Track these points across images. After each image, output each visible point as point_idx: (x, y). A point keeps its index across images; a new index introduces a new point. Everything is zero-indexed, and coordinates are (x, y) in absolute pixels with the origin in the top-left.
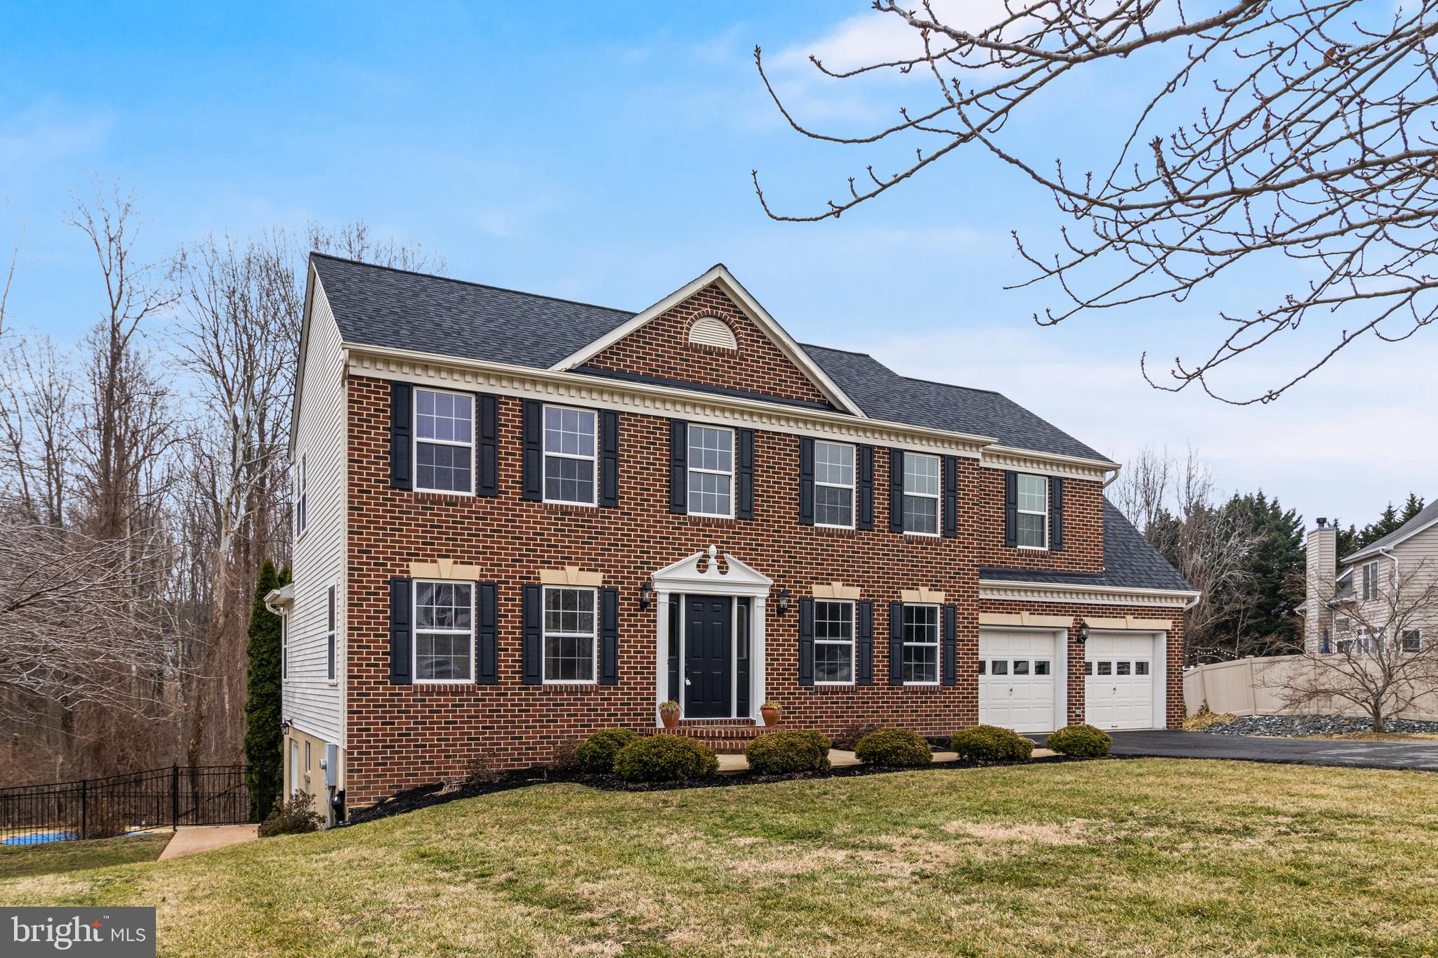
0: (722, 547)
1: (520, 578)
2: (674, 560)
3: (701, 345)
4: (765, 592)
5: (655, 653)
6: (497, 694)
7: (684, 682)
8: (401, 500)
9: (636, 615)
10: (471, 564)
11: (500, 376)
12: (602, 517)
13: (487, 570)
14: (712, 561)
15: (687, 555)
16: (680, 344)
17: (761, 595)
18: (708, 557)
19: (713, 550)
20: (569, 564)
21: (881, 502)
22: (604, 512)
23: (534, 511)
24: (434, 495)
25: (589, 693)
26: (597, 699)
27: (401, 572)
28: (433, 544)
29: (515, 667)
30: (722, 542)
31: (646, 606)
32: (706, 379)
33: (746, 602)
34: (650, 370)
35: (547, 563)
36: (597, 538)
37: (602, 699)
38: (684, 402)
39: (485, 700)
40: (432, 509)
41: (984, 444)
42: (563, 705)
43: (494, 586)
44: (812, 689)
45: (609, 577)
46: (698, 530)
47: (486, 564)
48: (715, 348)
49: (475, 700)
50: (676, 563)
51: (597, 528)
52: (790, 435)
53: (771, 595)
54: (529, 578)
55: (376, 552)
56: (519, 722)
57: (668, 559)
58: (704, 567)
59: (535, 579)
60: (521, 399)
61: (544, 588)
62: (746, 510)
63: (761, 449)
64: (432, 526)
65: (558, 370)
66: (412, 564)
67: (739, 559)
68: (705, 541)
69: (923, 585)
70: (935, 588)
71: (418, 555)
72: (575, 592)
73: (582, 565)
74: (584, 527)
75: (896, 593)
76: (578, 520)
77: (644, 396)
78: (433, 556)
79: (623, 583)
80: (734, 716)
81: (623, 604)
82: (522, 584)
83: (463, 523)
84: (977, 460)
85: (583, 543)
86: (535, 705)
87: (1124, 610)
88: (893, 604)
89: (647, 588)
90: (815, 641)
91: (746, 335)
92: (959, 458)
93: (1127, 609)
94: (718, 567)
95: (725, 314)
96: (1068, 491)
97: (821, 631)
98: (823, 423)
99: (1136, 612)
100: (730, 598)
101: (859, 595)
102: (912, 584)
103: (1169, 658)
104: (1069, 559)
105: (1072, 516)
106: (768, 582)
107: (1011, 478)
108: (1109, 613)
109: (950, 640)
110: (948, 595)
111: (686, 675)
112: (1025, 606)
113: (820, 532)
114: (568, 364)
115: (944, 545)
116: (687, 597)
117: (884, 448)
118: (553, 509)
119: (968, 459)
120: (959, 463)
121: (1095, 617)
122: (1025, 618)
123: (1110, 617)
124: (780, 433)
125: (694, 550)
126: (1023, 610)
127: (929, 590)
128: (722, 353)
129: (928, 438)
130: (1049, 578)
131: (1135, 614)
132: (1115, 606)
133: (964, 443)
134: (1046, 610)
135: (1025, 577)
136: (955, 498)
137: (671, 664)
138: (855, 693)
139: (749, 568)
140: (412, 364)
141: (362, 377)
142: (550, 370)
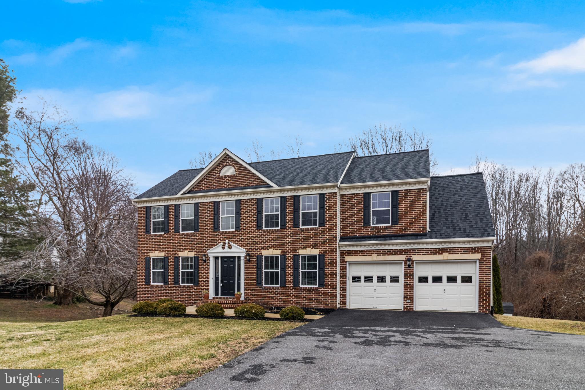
0: (230, 241)
1: (174, 255)
4: (244, 254)
6: (168, 288)
7: (220, 285)
8: (148, 237)
10: (162, 252)
11: (168, 200)
14: (227, 245)
15: (219, 244)
16: (218, 177)
17: (243, 255)
18: (226, 244)
19: (227, 241)
20: (186, 250)
21: (290, 216)
23: (177, 236)
24: (155, 235)
25: (191, 288)
27: (148, 255)
28: (154, 248)
29: (172, 280)
30: (230, 239)
31: (206, 261)
32: (225, 186)
33: (239, 258)
34: (208, 188)
35: (180, 250)
36: (193, 242)
37: (194, 290)
38: (216, 196)
39: (165, 289)
40: (154, 238)
41: (337, 186)
42: (184, 291)
43: (168, 258)
44: (262, 288)
45: (197, 253)
46: (223, 236)
47: (166, 252)
49: (163, 289)
50: (215, 247)
52: (253, 199)
53: (246, 255)
54: (176, 255)
55: (143, 251)
56: (173, 295)
58: (224, 247)
60: (174, 205)
61: (181, 258)
62: (238, 227)
63: (243, 205)
64: (154, 243)
66: (150, 253)
67: (236, 244)
68: (225, 239)
69: (308, 247)
70: (314, 248)
71: (151, 251)
72: (189, 258)
73: (189, 250)
74: (189, 239)
75: (296, 251)
76: (188, 237)
77: (205, 197)
78: (154, 251)
81: (200, 261)
82: (174, 257)
83: (161, 241)
84: (336, 193)
85: (189, 243)
86: (177, 291)
87: (442, 250)
88: (294, 256)
89: (206, 255)
90: (264, 271)
91: (238, 168)
92: (326, 193)
93: (444, 250)
94: (229, 247)
95: (231, 163)
96: (402, 196)
97: (266, 267)
98: (264, 192)
99: (451, 251)
100: (235, 257)
101: (281, 253)
102: (304, 247)
103: (480, 274)
104: (403, 228)
105: (405, 207)
106: (245, 250)
107: (367, 196)
108: (431, 252)
109: (322, 269)
110: (321, 250)
111: (221, 282)
112: (374, 252)
113: (265, 231)
114: (182, 192)
115: (319, 230)
116: (222, 257)
117: (291, 196)
118: (182, 234)
119: (331, 193)
120: (326, 196)
121: (421, 254)
122: (374, 257)
123: (431, 254)
124: (250, 199)
125: (220, 242)
126: (374, 254)
127: (312, 249)
128: (229, 176)
129: (309, 189)
130: (387, 238)
131: (450, 252)
132: (434, 248)
133: (327, 187)
134: (388, 253)
135: (372, 239)
136: (324, 210)
137: (216, 279)
138: (279, 289)
139: (238, 247)
140: (149, 201)
141: (140, 207)
142: (177, 195)
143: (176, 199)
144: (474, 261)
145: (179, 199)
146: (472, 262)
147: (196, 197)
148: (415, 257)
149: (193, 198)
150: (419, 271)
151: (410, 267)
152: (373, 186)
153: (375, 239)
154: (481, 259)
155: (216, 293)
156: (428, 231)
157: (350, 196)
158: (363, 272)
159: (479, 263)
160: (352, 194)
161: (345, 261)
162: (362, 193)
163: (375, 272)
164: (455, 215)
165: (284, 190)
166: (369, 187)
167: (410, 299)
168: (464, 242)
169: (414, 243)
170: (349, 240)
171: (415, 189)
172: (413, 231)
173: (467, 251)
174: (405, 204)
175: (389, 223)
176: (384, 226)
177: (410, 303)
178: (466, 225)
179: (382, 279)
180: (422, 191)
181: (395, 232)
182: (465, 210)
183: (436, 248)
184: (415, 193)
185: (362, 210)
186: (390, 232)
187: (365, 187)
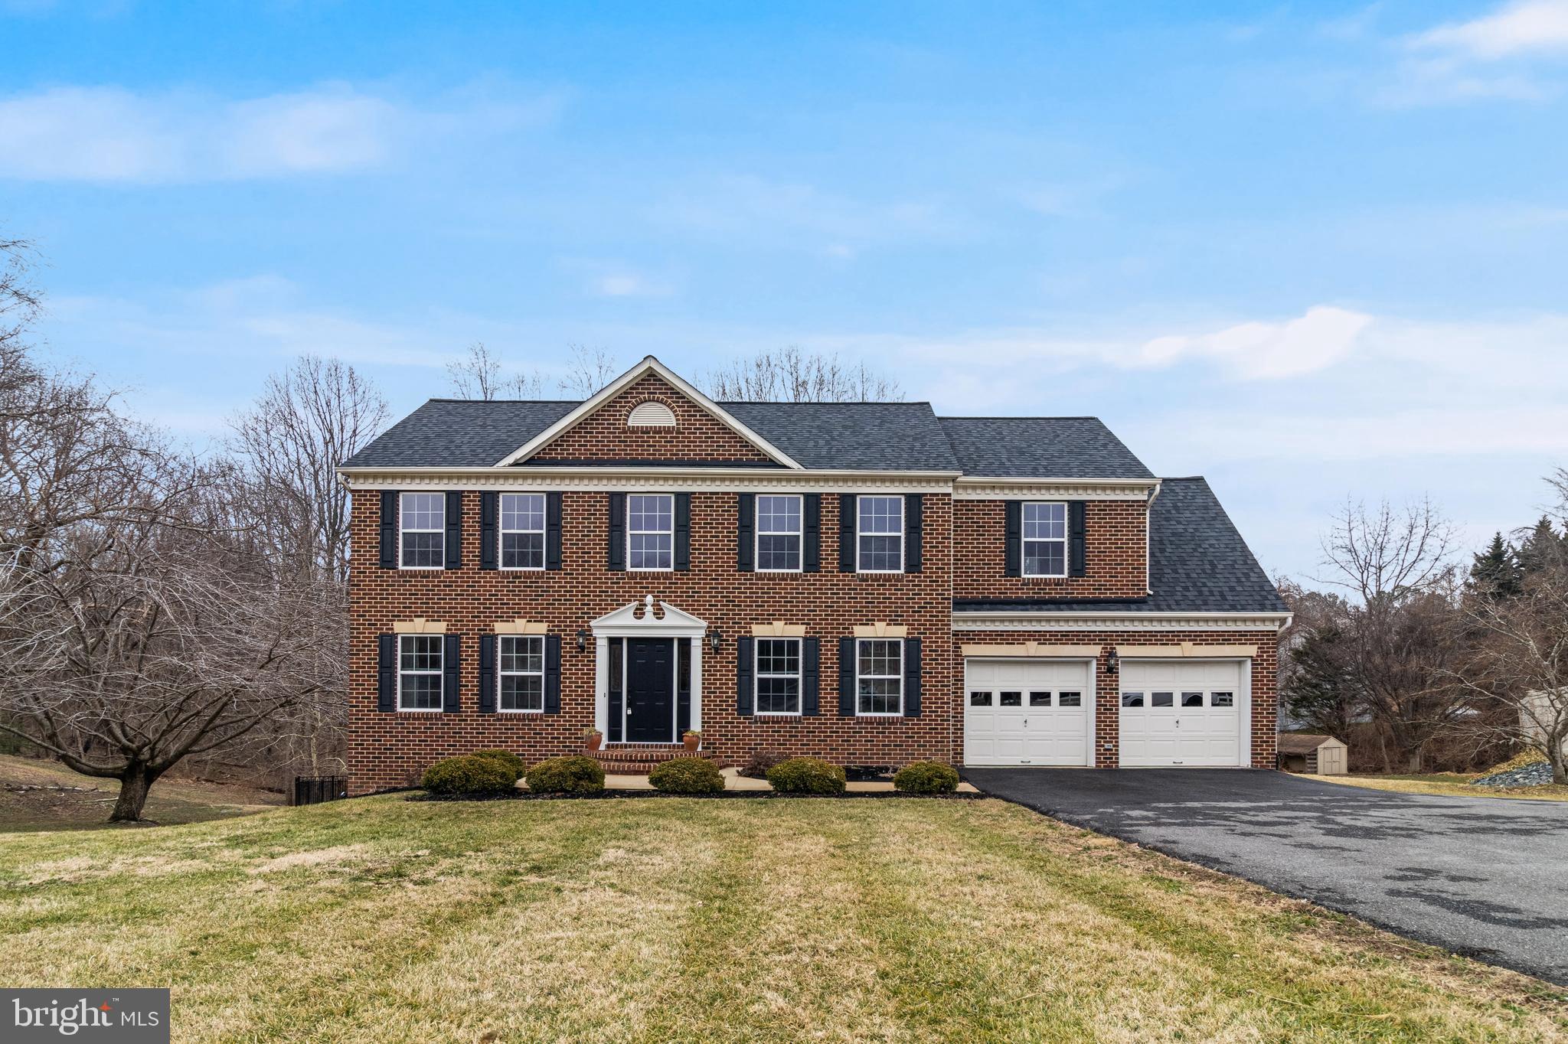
0: (659, 596)
1: (479, 630)
2: (613, 610)
3: (638, 427)
4: (702, 633)
5: (594, 687)
6: (459, 720)
7: (626, 711)
8: (387, 577)
9: (577, 657)
10: (440, 621)
11: (460, 477)
12: (547, 578)
13: (452, 625)
14: (649, 609)
15: (625, 605)
16: (619, 428)
17: (697, 637)
18: (646, 605)
19: (649, 599)
20: (519, 618)
21: (829, 544)
22: (549, 574)
23: (490, 578)
25: (535, 720)
27: (387, 629)
28: (411, 607)
29: (473, 699)
30: (658, 592)
31: (586, 647)
32: (643, 455)
33: (685, 643)
34: (591, 454)
35: (500, 618)
36: (543, 596)
37: (546, 725)
38: (619, 477)
39: (449, 724)
40: (411, 581)
41: (954, 479)
42: (513, 729)
43: (457, 637)
44: (751, 719)
45: (553, 626)
46: (635, 583)
47: (451, 621)
49: (442, 724)
50: (614, 612)
51: (543, 587)
52: (729, 493)
53: (707, 636)
54: (486, 630)
55: (369, 616)
56: (477, 742)
57: (607, 609)
58: (641, 614)
59: (490, 630)
60: (480, 492)
61: (499, 638)
62: (682, 564)
63: (697, 508)
64: (410, 594)
65: (503, 465)
66: (395, 623)
67: (675, 606)
68: (642, 592)
69: (879, 620)
70: (893, 622)
71: (399, 616)
72: (526, 640)
73: (530, 617)
74: (531, 587)
75: (848, 629)
76: (526, 583)
77: (581, 477)
78: (411, 617)
79: (566, 630)
80: (675, 742)
81: (566, 648)
82: (480, 634)
83: (433, 590)
84: (950, 495)
85: (531, 600)
86: (490, 729)
87: (1179, 636)
88: (843, 640)
89: (587, 634)
90: (757, 676)
91: (683, 411)
92: (926, 494)
93: (1184, 636)
94: (655, 614)
95: (661, 397)
96: (1093, 514)
97: (764, 666)
98: (761, 479)
99: (1197, 638)
100: (671, 640)
101: (806, 632)
102: (867, 620)
103: (1254, 688)
104: (1095, 585)
105: (1100, 539)
106: (705, 624)
107: (1013, 507)
108: (1155, 640)
109: (913, 672)
110: (912, 629)
111: (628, 706)
112: (1031, 636)
113: (760, 577)
114: (511, 459)
115: (907, 581)
116: (630, 640)
117: (833, 494)
118: (506, 575)
119: (937, 495)
120: (925, 500)
121: (1134, 644)
122: (1032, 648)
123: (1157, 644)
124: (718, 493)
125: (631, 601)
126: (1030, 640)
127: (888, 625)
128: (658, 431)
129: (883, 480)
130: (1062, 607)
131: (1196, 640)
132: (1163, 632)
133: (929, 480)
134: (1062, 640)
135: (1029, 607)
136: (920, 534)
137: (614, 696)
138: (800, 722)
139: (684, 613)
140: (394, 476)
141: (360, 491)
142: (495, 467)
143: (487, 477)
144: (1239, 662)
145: (497, 476)
146: (1233, 662)
147: (553, 477)
148: (1122, 651)
149: (544, 477)
150: (1129, 681)
151: (1111, 670)
152: (1030, 487)
153: (1036, 607)
154: (1258, 656)
155: (614, 735)
156: (1149, 595)
157: (973, 506)
158: (996, 682)
159: (1253, 664)
160: (978, 501)
161: (961, 656)
162: (1000, 501)
163: (1026, 682)
164: (1188, 563)
165: (817, 479)
166: (1021, 487)
167: (1112, 742)
168: (1225, 620)
169: (1123, 620)
170: (974, 606)
171: (1122, 501)
172: (1117, 593)
173: (1230, 640)
174: (1100, 531)
175: (1063, 573)
176: (1054, 579)
177: (1112, 750)
178: (1220, 584)
179: (1040, 698)
180: (1137, 506)
181: (1078, 593)
182: (1204, 554)
183: (1167, 632)
184: (1121, 510)
185: (1001, 539)
186: (1066, 593)
187: (1012, 487)
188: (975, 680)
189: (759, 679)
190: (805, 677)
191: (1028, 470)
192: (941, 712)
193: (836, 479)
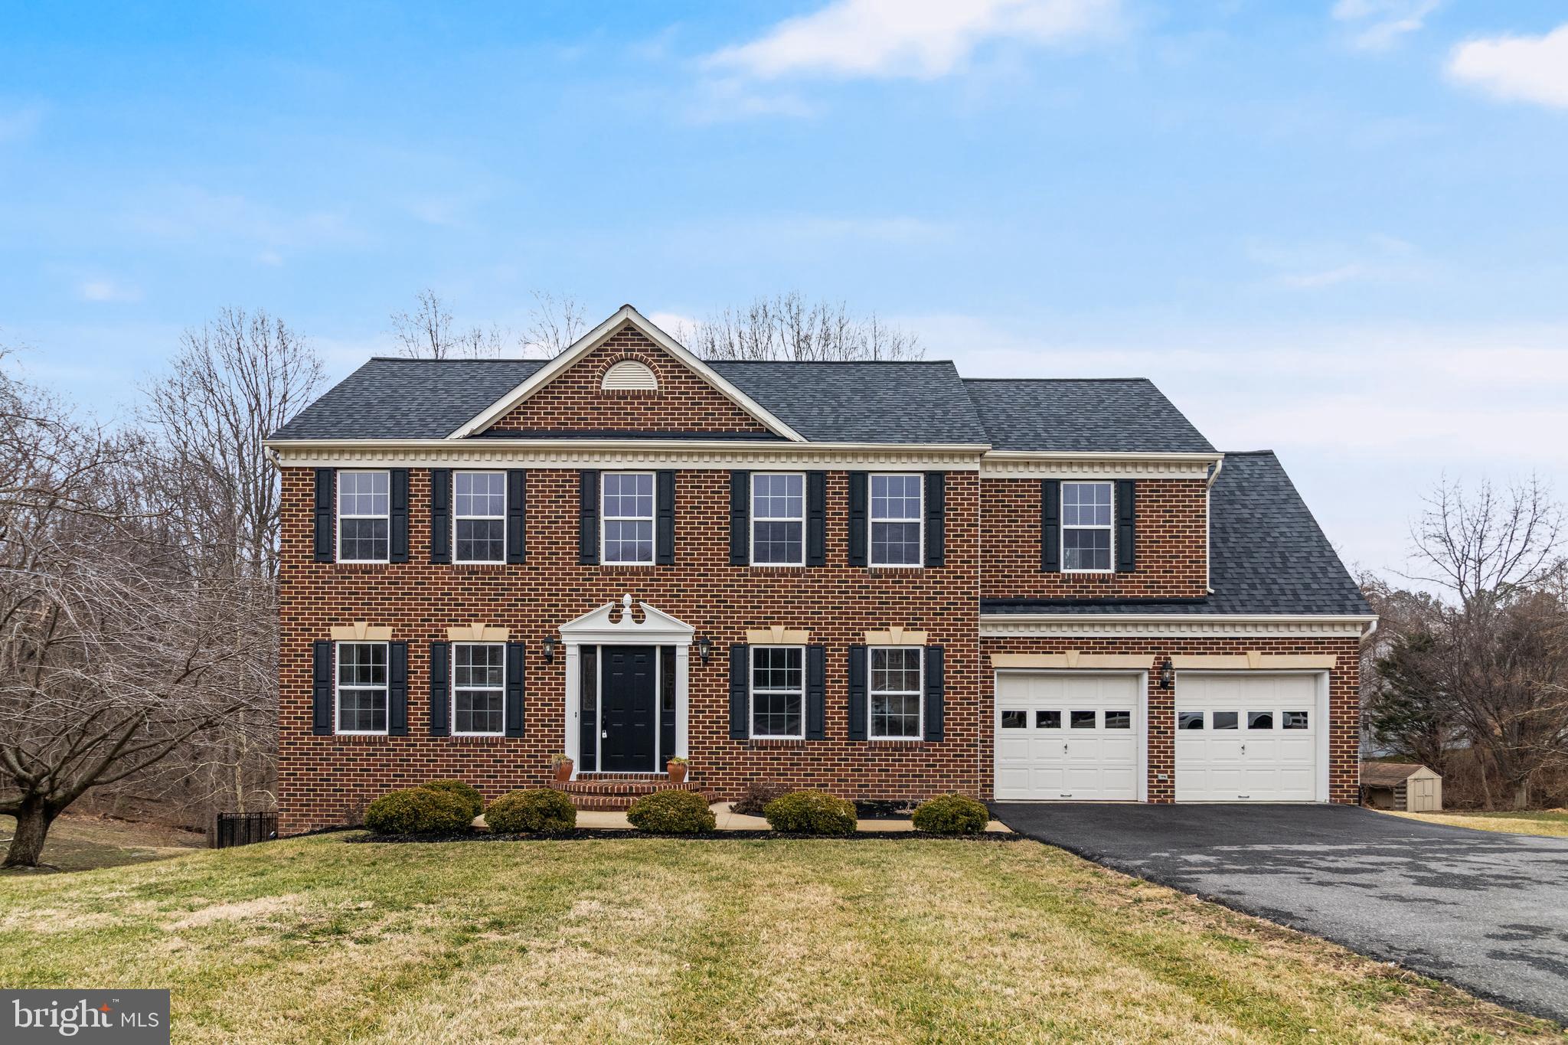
0: (639, 596)
1: (429, 635)
2: (585, 611)
3: (613, 391)
4: (688, 640)
5: (564, 705)
6: (407, 744)
7: (600, 734)
8: (323, 572)
9: (544, 668)
10: (384, 625)
11: (407, 451)
12: (509, 574)
13: (398, 630)
14: (627, 611)
15: (598, 606)
16: (591, 393)
17: (683, 644)
18: (623, 606)
19: (627, 599)
20: (476, 621)
21: (836, 533)
22: (511, 569)
23: (443, 573)
24: (351, 565)
25: (495, 745)
26: (503, 751)
27: (323, 635)
28: (351, 609)
29: (423, 719)
30: (638, 590)
31: (554, 658)
32: (620, 424)
33: (669, 652)
34: (558, 424)
35: (453, 622)
36: (503, 595)
37: (508, 751)
38: (591, 452)
39: (395, 749)
40: (350, 578)
41: (981, 454)
42: (469, 755)
43: (405, 645)
44: (746, 743)
45: (516, 632)
46: (610, 580)
47: (397, 625)
48: (629, 391)
49: (387, 749)
50: (586, 615)
51: (504, 584)
52: (719, 471)
53: (695, 643)
54: (437, 636)
55: (302, 619)
56: (427, 771)
57: (578, 611)
58: (617, 617)
59: (443, 636)
60: (429, 469)
61: (454, 645)
62: (666, 557)
63: (683, 490)
64: (350, 593)
65: (457, 437)
66: (332, 628)
67: (657, 607)
68: (619, 590)
69: (895, 625)
70: (911, 626)
71: (337, 620)
72: (484, 648)
73: (489, 621)
74: (490, 584)
75: (859, 634)
76: (484, 579)
77: (548, 451)
78: (351, 620)
79: (530, 637)
80: (657, 771)
81: (531, 657)
82: (431, 641)
83: (377, 588)
84: (976, 472)
85: (489, 600)
86: (443, 755)
87: (1245, 644)
88: (852, 648)
89: (555, 641)
90: (752, 691)
91: (666, 372)
92: (948, 472)
93: (1250, 643)
94: (633, 617)
95: (640, 354)
96: (1144, 496)
97: (761, 680)
98: (756, 454)
99: (1266, 646)
100: (653, 648)
101: (810, 639)
102: (880, 624)
103: (1333, 706)
104: (1146, 582)
105: (1152, 527)
106: (692, 629)
107: (1050, 488)
108: (1217, 649)
109: (935, 687)
110: (934, 635)
111: (604, 728)
112: (1072, 643)
113: (756, 573)
114: (465, 430)
115: (927, 577)
116: (605, 648)
117: (841, 472)
118: (460, 570)
119: (962, 472)
120: (948, 479)
121: (1192, 654)
122: (1073, 659)
123: (1219, 654)
124: (706, 471)
125: (605, 601)
126: (1070, 648)
127: (905, 630)
128: (637, 395)
129: (899, 454)
130: (1108, 608)
131: (1265, 649)
132: (1225, 638)
133: (952, 455)
134: (1108, 648)
135: (1069, 608)
136: (942, 519)
137: (587, 717)
138: (803, 748)
139: (668, 615)
140: (330, 451)
141: (291, 468)
142: (448, 439)
143: (439, 451)
144: (1315, 675)
145: (450, 451)
146: (1308, 675)
147: (515, 451)
148: (1179, 661)
149: (504, 451)
150: (1188, 698)
151: (1166, 685)
152: (1070, 463)
153: (1077, 608)
154: (1337, 668)
155: (587, 762)
156: (1209, 594)
157: (1003, 486)
158: (1030, 698)
159: (1331, 678)
160: (1010, 480)
161: (990, 667)
162: (1036, 480)
163: (1065, 699)
164: (1255, 555)
165: (822, 454)
166: (1059, 463)
167: (1166, 772)
168: (1299, 624)
169: (1179, 624)
170: (1005, 608)
171: (1178, 480)
172: (1172, 592)
173: (1304, 648)
174: (1152, 516)
175: (1109, 568)
176: (1099, 575)
177: (1166, 781)
178: (1293, 581)
179: (1083, 719)
180: (1196, 486)
181: (1126, 592)
182: (1274, 544)
183: (1231, 638)
184: (1177, 491)
185: (1036, 526)
186: (1113, 592)
187: (1048, 463)
188: (1007, 696)
189: (755, 696)
190: (809, 693)
191: (1068, 442)
192: (968, 735)
193: (844, 454)
